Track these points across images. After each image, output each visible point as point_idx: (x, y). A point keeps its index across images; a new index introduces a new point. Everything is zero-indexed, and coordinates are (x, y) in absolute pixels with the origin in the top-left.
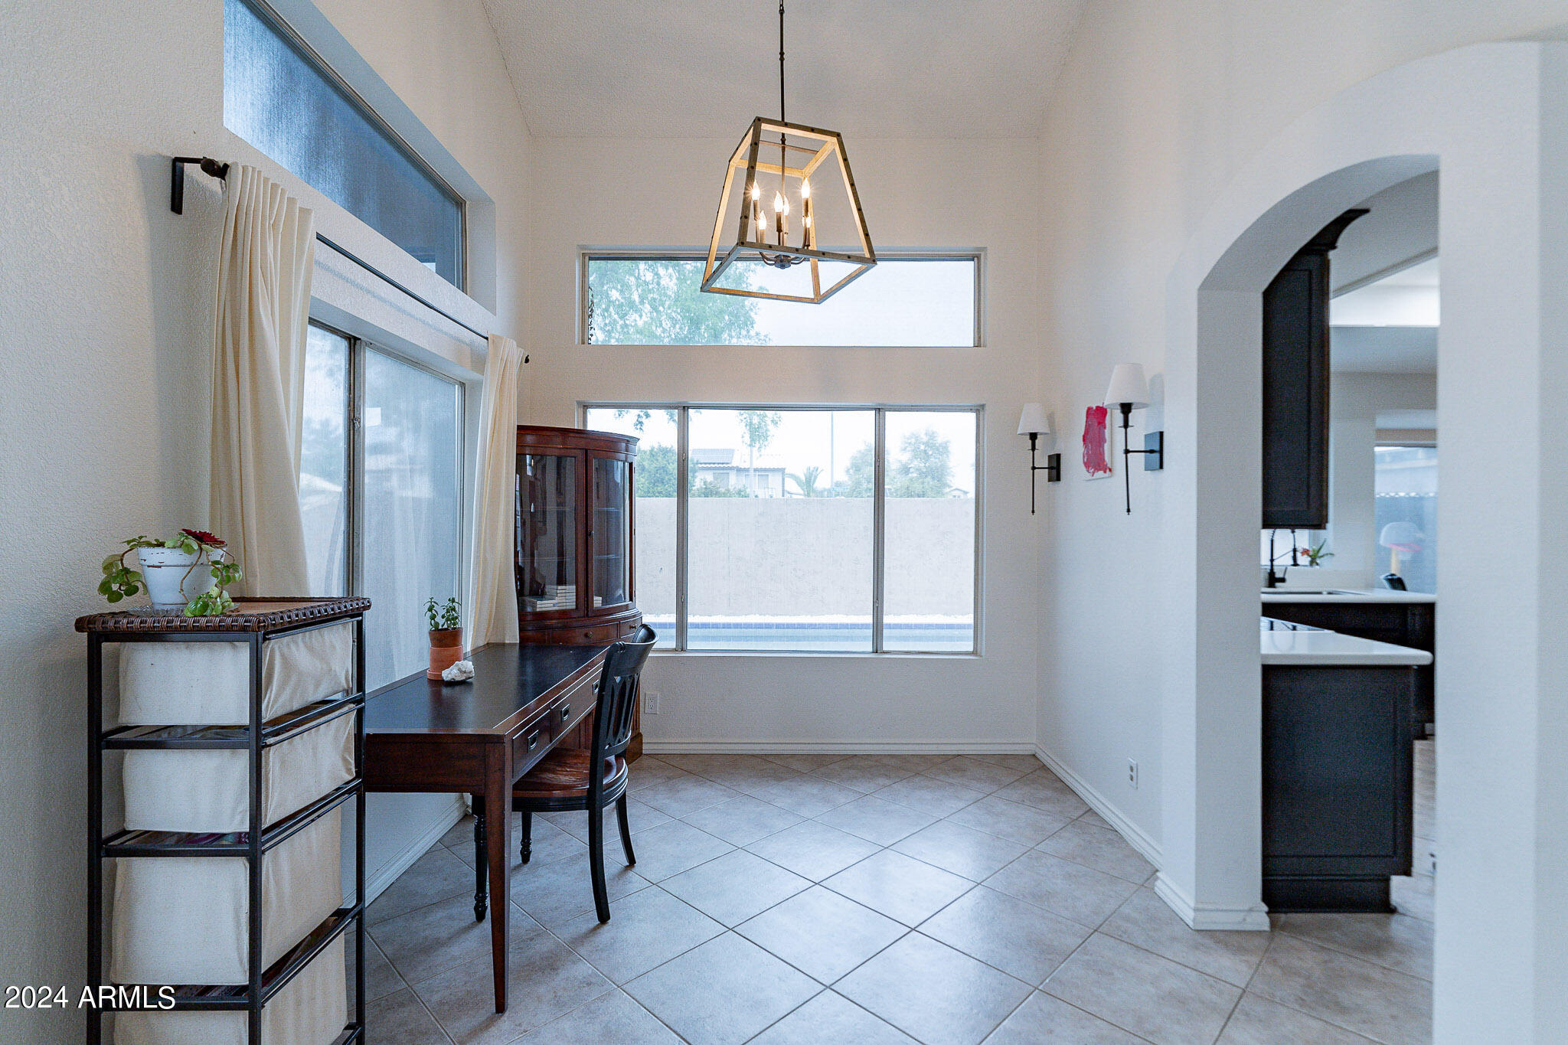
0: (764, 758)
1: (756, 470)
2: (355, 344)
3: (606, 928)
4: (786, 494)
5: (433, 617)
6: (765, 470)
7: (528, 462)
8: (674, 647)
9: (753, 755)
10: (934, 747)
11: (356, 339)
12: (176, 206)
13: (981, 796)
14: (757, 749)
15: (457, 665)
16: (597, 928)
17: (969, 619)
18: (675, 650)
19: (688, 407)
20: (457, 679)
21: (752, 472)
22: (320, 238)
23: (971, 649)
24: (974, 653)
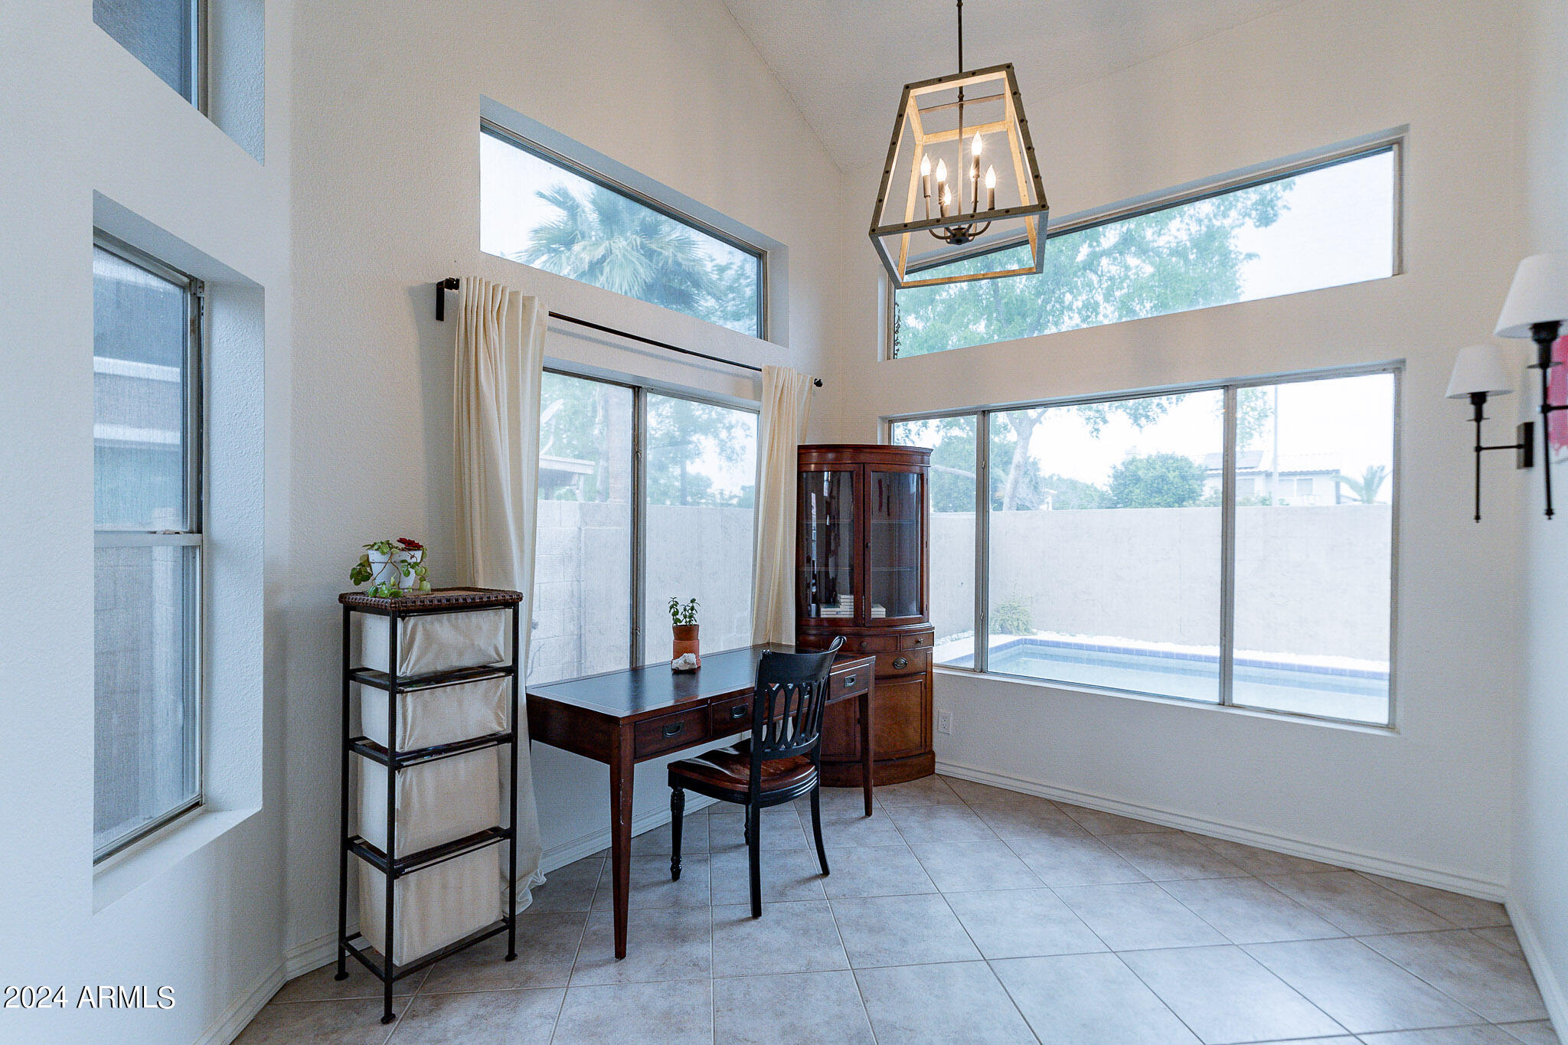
0: (1059, 806)
1: (1282, 474)
2: (638, 391)
3: (754, 922)
4: (1343, 500)
5: (675, 614)
6: (1308, 473)
7: (825, 478)
8: (973, 667)
9: (1050, 801)
10: (1308, 849)
11: (639, 387)
12: (440, 316)
13: (1336, 934)
14: (1055, 795)
15: (685, 656)
16: (748, 919)
17: (1384, 667)
18: (974, 670)
19: (989, 411)
20: (681, 668)
21: (1276, 477)
22: (552, 314)
23: (1384, 720)
24: (1390, 727)
